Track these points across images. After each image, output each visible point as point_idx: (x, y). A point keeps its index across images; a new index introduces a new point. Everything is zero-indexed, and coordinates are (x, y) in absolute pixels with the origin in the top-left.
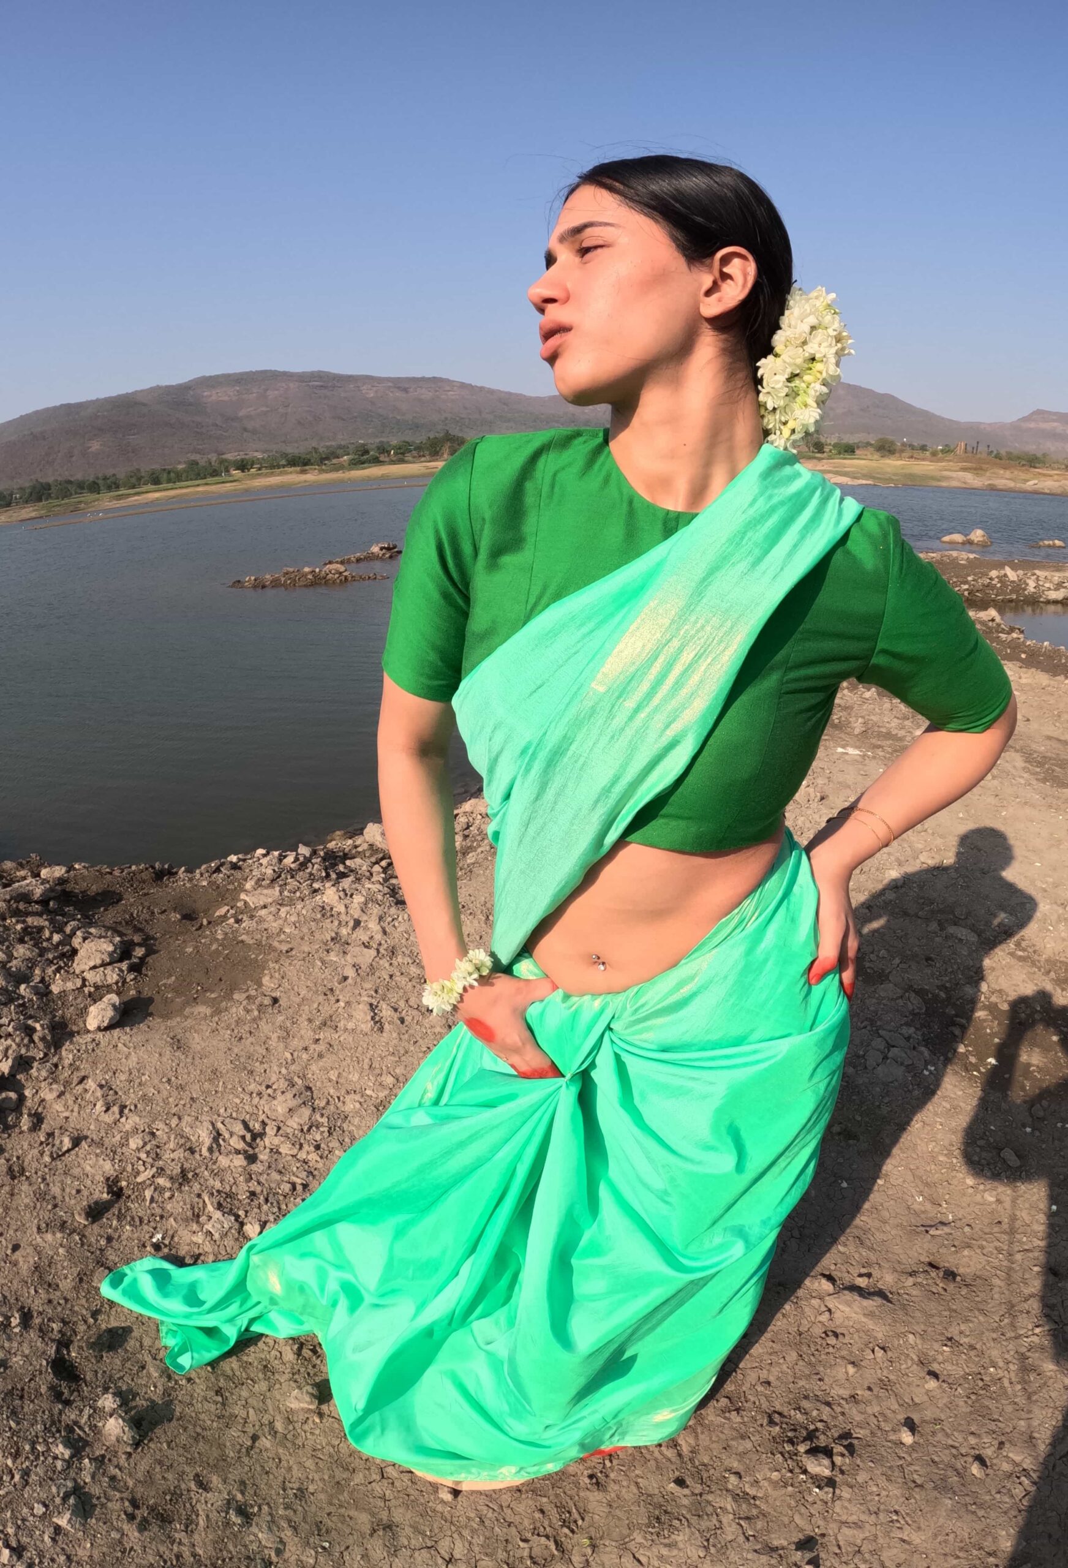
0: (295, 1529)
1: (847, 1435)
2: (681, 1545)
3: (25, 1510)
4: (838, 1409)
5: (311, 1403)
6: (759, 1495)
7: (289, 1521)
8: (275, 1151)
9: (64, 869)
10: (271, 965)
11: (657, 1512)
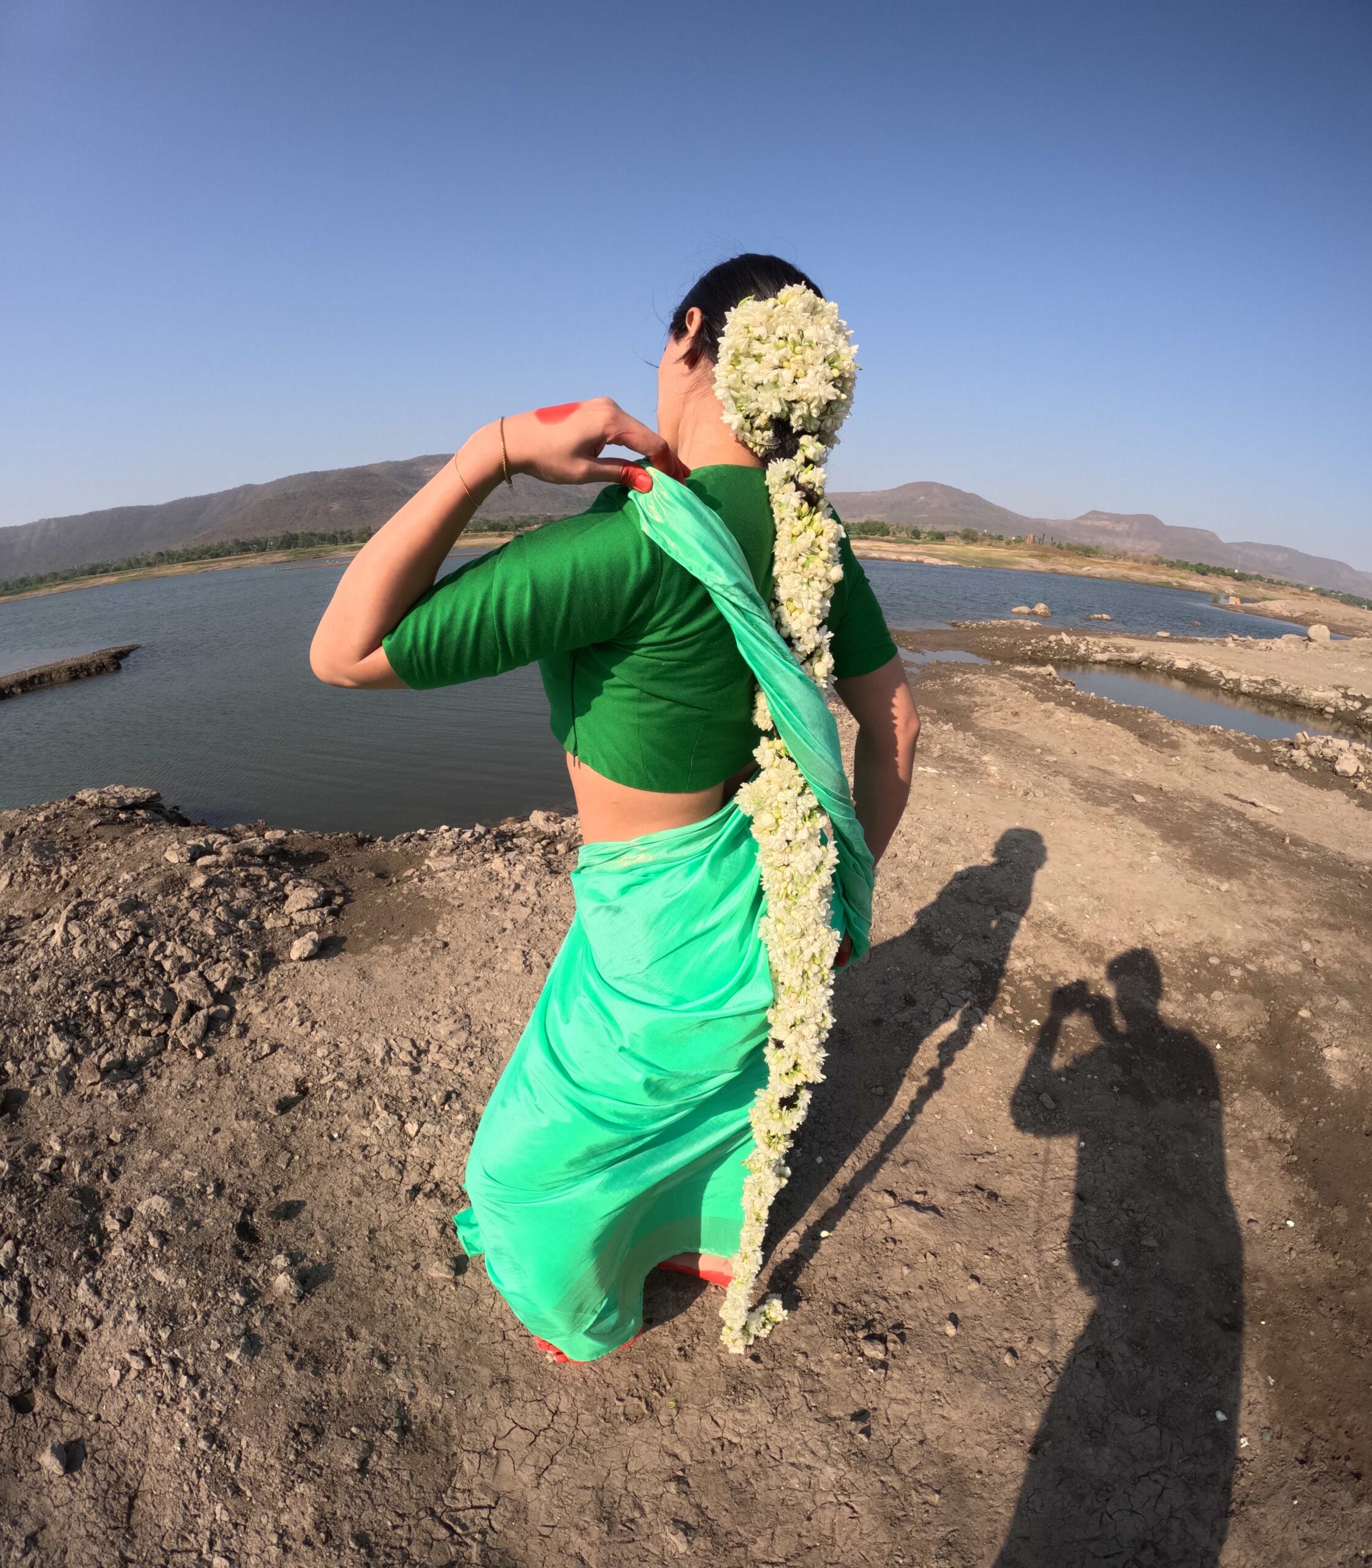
0: (427, 1377)
1: (899, 1325)
2: (753, 1411)
3: (203, 1345)
4: (893, 1304)
5: (449, 1273)
6: (823, 1372)
7: (423, 1370)
8: (436, 1065)
9: (284, 833)
10: (445, 916)
11: (734, 1383)
